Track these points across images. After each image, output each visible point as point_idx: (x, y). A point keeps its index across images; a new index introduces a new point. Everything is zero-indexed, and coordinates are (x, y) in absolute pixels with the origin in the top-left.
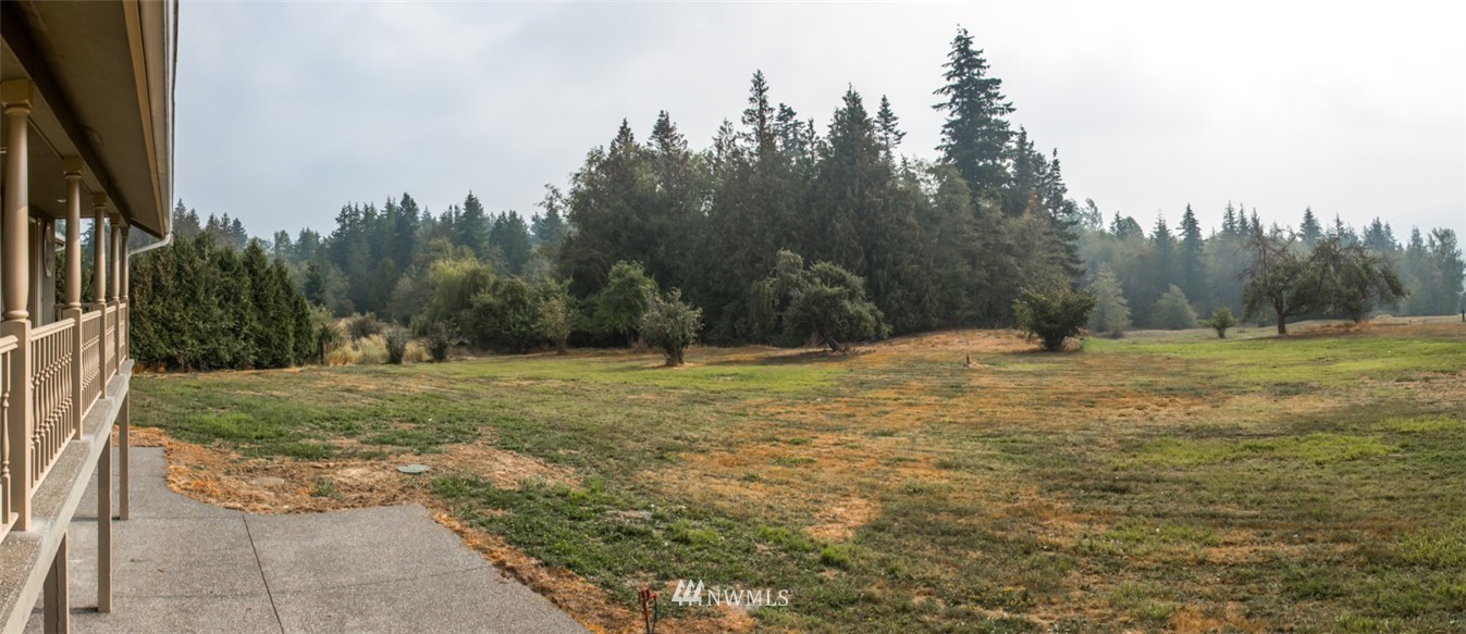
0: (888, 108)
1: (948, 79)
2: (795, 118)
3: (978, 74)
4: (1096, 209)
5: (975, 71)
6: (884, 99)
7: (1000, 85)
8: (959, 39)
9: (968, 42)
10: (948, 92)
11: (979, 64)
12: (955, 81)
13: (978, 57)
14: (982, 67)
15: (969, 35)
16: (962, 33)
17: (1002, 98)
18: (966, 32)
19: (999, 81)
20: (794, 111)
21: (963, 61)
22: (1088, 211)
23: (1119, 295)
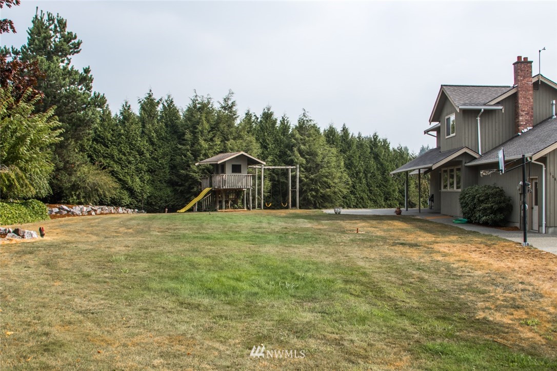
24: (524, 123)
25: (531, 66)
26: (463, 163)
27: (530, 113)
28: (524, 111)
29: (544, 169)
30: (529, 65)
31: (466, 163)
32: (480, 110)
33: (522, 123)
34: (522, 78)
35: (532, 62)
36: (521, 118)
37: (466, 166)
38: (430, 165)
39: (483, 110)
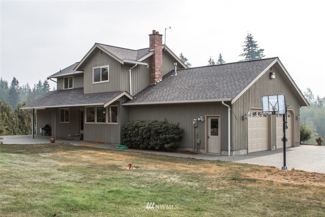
0: (222, 58)
1: (244, 51)
2: (187, 61)
3: (255, 49)
4: (311, 93)
5: (254, 48)
6: (220, 55)
7: (264, 51)
8: (248, 37)
9: (251, 38)
10: (244, 55)
11: (255, 46)
12: (246, 52)
13: (255, 44)
14: (256, 47)
15: (252, 36)
16: (249, 35)
17: (264, 56)
18: (251, 35)
19: (263, 50)
20: (187, 59)
21: (250, 45)
22: (307, 94)
23: (315, 131)
24: (158, 77)
25: (162, 38)
26: (121, 103)
27: (161, 70)
28: (158, 68)
29: (229, 110)
30: (161, 37)
31: (122, 103)
32: (135, 64)
33: (157, 76)
34: (157, 46)
35: (162, 35)
36: (156, 73)
37: (123, 106)
38: (103, 104)
39: (136, 65)
